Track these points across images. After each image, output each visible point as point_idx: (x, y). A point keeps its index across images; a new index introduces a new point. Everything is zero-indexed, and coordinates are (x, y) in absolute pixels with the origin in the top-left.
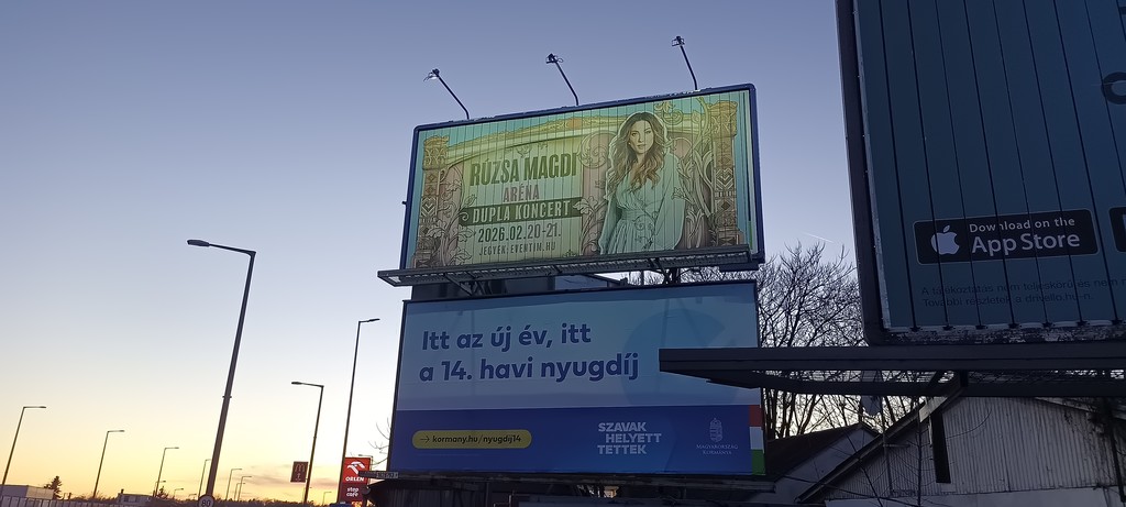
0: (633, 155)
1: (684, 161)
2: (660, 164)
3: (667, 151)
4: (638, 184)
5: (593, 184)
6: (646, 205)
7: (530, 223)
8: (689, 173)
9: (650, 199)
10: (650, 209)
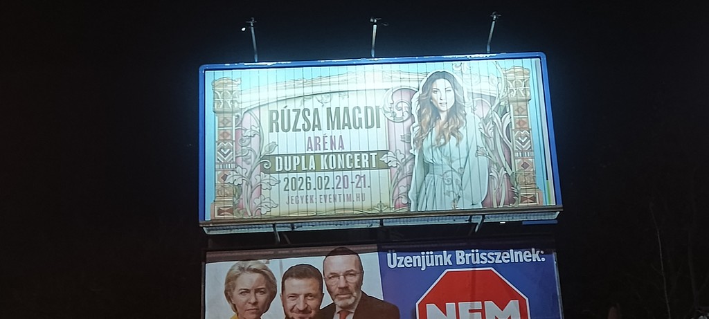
0: (436, 112)
1: (485, 121)
2: (461, 123)
3: (468, 110)
4: (442, 141)
5: (399, 138)
6: (451, 161)
7: (336, 173)
8: (490, 133)
9: (455, 154)
10: (456, 165)
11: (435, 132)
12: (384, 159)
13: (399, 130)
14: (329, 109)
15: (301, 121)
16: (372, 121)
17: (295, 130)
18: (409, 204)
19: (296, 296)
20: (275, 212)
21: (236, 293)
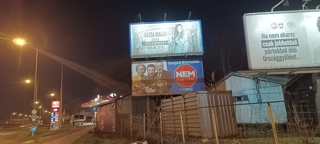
0: (178, 33)
1: (188, 34)
2: (183, 35)
4: (179, 39)
5: (170, 38)
7: (158, 46)
8: (189, 37)
9: (182, 42)
10: (182, 44)
11: (178, 36)
12: (167, 42)
13: (171, 36)
14: (156, 32)
15: (150, 35)
16: (165, 35)
17: (149, 37)
18: (173, 52)
19: (150, 70)
20: (145, 54)
21: (138, 70)
